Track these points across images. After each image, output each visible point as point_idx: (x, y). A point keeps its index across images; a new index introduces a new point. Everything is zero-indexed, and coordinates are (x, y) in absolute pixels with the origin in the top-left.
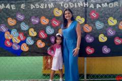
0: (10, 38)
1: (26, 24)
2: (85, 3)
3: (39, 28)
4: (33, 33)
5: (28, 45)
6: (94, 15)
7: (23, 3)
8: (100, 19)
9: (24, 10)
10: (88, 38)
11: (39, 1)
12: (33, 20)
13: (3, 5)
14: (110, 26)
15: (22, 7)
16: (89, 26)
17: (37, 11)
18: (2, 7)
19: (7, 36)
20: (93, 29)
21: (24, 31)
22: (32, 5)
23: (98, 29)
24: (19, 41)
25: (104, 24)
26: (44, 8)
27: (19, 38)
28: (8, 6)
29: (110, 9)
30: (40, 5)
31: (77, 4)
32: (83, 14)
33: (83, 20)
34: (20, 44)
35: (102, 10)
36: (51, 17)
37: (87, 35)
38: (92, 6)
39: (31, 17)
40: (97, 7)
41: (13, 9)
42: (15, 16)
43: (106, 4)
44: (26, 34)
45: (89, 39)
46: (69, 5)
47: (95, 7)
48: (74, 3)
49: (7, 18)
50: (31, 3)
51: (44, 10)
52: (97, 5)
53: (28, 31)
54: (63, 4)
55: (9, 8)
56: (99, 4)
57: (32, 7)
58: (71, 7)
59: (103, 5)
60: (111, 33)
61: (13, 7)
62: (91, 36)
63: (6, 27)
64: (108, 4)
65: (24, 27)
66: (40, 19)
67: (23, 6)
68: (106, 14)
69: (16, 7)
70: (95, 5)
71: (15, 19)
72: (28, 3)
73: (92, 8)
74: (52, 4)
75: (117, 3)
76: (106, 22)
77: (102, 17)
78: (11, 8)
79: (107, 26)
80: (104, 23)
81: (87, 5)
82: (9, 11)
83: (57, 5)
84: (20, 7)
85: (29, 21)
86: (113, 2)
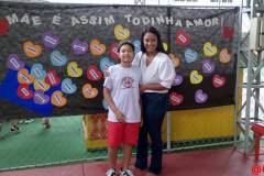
0: (28, 82)
1: (62, 54)
2: (167, 18)
3: (89, 61)
4: (75, 71)
5: (64, 95)
6: (183, 39)
7: (56, 14)
8: (192, 45)
9: (57, 27)
11: (87, 11)
12: (75, 46)
13: (14, 15)
14: (208, 58)
15: (54, 22)
16: (176, 57)
17: (84, 29)
18: (12, 19)
19: (22, 77)
20: (181, 62)
21: (58, 68)
22: (73, 18)
23: (188, 61)
24: (46, 87)
25: (198, 54)
26: (97, 25)
27: (47, 81)
28: (25, 19)
29: (206, 29)
31: (155, 20)
34: (49, 93)
35: (195, 29)
36: (110, 41)
38: (179, 23)
39: (71, 41)
40: (188, 26)
41: (35, 24)
42: (40, 37)
43: (200, 20)
44: (61, 74)
46: (141, 21)
47: (184, 25)
48: (150, 18)
49: (22, 43)
50: (72, 14)
51: (96, 28)
52: (188, 22)
53: (65, 68)
54: (131, 19)
55: (28, 22)
57: (75, 21)
58: (145, 23)
59: (195, 21)
60: (209, 68)
61: (36, 21)
62: (178, 74)
63: (21, 59)
64: (203, 20)
65: (58, 59)
66: (89, 44)
67: (56, 19)
68: (200, 38)
69: (43, 22)
70: (183, 22)
72: (67, 13)
73: (179, 26)
74: (111, 17)
75: (216, 19)
76: (200, 51)
78: (32, 23)
79: (202, 58)
80: (198, 51)
81: (171, 20)
82: (27, 29)
83: (120, 20)
84: (50, 21)
85: (67, 49)
86: (211, 17)
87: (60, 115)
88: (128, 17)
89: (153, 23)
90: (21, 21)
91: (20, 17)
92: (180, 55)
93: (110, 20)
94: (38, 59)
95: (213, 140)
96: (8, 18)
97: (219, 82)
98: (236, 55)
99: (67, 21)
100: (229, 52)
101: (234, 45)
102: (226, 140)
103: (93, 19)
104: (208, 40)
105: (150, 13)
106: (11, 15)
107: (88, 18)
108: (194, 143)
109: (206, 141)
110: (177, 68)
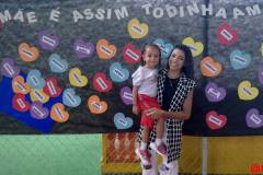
0: (24, 91)
1: (62, 57)
2: (204, 6)
3: (93, 67)
4: (78, 79)
5: (66, 108)
6: (227, 35)
7: (54, 8)
8: (242, 44)
9: (56, 24)
10: (211, 90)
11: (93, 3)
12: (78, 48)
15: (52, 18)
16: (215, 61)
17: (88, 26)
18: (5, 17)
19: (18, 86)
20: (223, 69)
21: (58, 75)
22: (75, 13)
23: (236, 68)
24: (45, 99)
25: (252, 56)
26: (106, 20)
27: (46, 90)
28: (19, 16)
30: (96, 13)
31: (185, 9)
32: (199, 33)
34: (48, 106)
35: (248, 21)
36: (122, 41)
37: (210, 84)
38: (222, 13)
39: (73, 41)
40: (236, 16)
41: (30, 21)
42: (36, 38)
43: (256, 7)
44: (62, 82)
45: (215, 94)
46: (165, 12)
47: (230, 16)
48: (177, 7)
49: (17, 45)
50: (73, 7)
51: (104, 24)
52: (235, 10)
53: (66, 74)
54: (151, 9)
55: (22, 20)
56: (239, 7)
57: (77, 16)
58: (171, 15)
59: (248, 9)
61: (31, 18)
62: (219, 85)
63: (15, 65)
64: (261, 7)
65: (57, 64)
66: (95, 46)
67: (54, 15)
68: (257, 33)
69: (39, 18)
70: (229, 10)
71: (35, 46)
72: (67, 6)
73: (221, 18)
74: (124, 9)
76: (254, 51)
77: (247, 40)
78: (26, 20)
80: (251, 53)
81: (210, 10)
82: (21, 27)
83: (135, 12)
84: (48, 18)
85: (68, 51)
88: (147, 7)
89: (182, 15)
90: (15, 18)
91: (13, 14)
92: (223, 59)
93: (122, 13)
94: (35, 64)
99: (68, 17)
103: (101, 11)
105: (178, 2)
106: (3, 11)
110: (217, 77)
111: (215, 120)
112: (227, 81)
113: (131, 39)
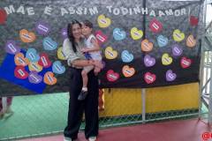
0: (24, 64)
2: (143, 9)
5: (55, 75)
6: (156, 27)
7: (47, 5)
8: (164, 32)
9: (49, 16)
10: (147, 60)
11: (74, 3)
12: (64, 33)
13: (11, 7)
14: (177, 42)
15: (46, 12)
16: (149, 42)
18: (10, 10)
19: (19, 60)
20: (154, 46)
21: (50, 52)
22: (62, 9)
23: (160, 46)
24: (39, 69)
26: (83, 15)
27: (40, 63)
28: (21, 10)
29: (175, 18)
31: (133, 10)
32: (141, 25)
33: (141, 34)
34: (42, 74)
35: (166, 19)
37: (147, 56)
38: (153, 13)
39: (61, 29)
40: (160, 15)
41: (30, 14)
42: (34, 26)
43: (171, 11)
45: (149, 62)
46: (121, 11)
47: (157, 15)
48: (128, 9)
50: (61, 5)
51: (82, 17)
52: (160, 12)
53: (55, 52)
54: (112, 9)
55: (23, 12)
57: (64, 11)
58: (124, 14)
59: (166, 12)
60: (177, 51)
61: (30, 11)
62: (152, 56)
63: (17, 45)
64: (173, 11)
67: (47, 10)
68: (170, 26)
69: (36, 12)
70: (157, 11)
71: (33, 32)
73: (153, 16)
74: (95, 8)
75: (184, 9)
76: (170, 36)
77: (166, 30)
78: (26, 13)
79: (172, 43)
80: (168, 38)
81: (147, 11)
82: (22, 18)
83: (102, 11)
84: (43, 12)
85: (57, 35)
86: (180, 8)
87: (51, 92)
88: (109, 8)
89: (131, 13)
90: (18, 11)
91: (16, 8)
92: (153, 41)
93: (94, 11)
95: (180, 112)
96: (6, 8)
97: (186, 63)
98: (200, 41)
99: (57, 12)
100: (195, 38)
101: (199, 31)
102: (191, 111)
104: (177, 27)
105: (128, 5)
106: (8, 6)
107: (75, 9)
108: (165, 114)
109: (175, 113)
110: (151, 52)
111: (150, 78)
112: (156, 54)
113: (100, 28)
